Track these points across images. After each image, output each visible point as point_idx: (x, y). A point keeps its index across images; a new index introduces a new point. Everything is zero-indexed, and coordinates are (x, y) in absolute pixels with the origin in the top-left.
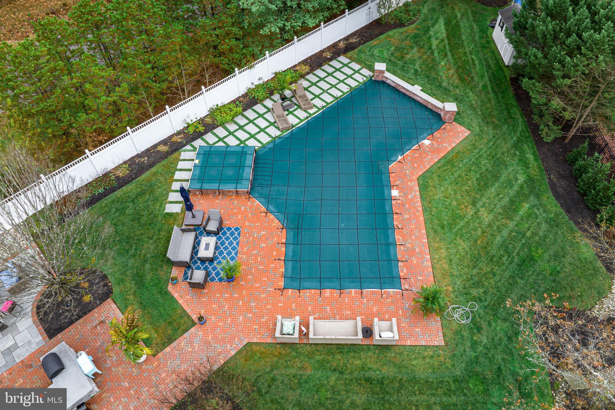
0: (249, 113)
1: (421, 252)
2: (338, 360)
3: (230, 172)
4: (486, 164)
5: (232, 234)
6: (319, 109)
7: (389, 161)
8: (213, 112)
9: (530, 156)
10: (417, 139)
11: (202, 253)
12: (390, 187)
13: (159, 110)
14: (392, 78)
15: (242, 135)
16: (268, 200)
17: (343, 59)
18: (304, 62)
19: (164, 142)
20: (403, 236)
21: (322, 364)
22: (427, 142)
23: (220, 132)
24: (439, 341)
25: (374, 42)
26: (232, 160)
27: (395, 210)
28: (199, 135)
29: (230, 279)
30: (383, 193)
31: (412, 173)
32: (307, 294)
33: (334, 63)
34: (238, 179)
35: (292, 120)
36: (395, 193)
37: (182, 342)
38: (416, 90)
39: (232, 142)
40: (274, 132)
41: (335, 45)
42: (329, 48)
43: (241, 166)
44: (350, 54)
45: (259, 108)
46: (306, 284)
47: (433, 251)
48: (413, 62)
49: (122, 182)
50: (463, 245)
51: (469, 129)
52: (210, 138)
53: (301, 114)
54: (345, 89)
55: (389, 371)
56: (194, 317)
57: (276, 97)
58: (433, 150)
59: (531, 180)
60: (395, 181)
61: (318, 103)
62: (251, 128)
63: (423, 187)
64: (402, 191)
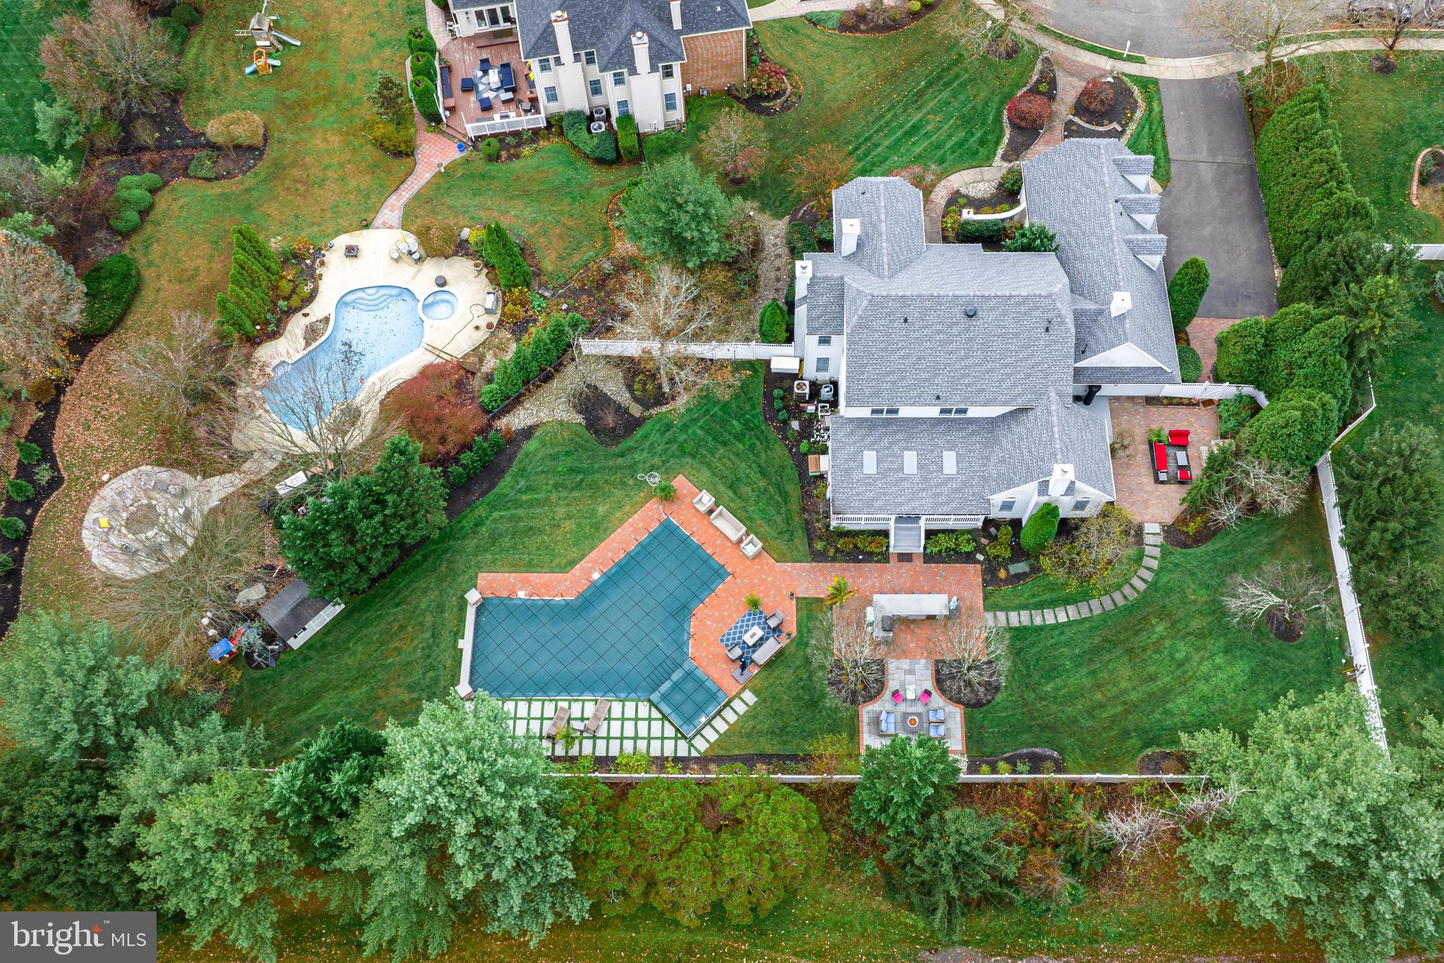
0: (614, 751)
1: (630, 525)
4: (506, 542)
5: (728, 640)
6: (556, 701)
7: (568, 603)
10: (524, 602)
11: (759, 633)
12: (593, 583)
15: (643, 727)
16: (681, 646)
20: (628, 544)
21: (751, 513)
22: (521, 594)
23: (655, 748)
24: (681, 477)
27: (611, 564)
29: (755, 606)
30: (605, 583)
31: (566, 580)
32: (721, 561)
35: (590, 709)
36: (596, 576)
37: (812, 594)
38: (466, 644)
39: (656, 727)
40: (616, 708)
45: (601, 752)
46: (716, 566)
47: (622, 521)
50: (601, 510)
51: (476, 576)
53: (576, 710)
55: (722, 482)
56: (794, 602)
58: (525, 584)
59: (493, 508)
60: (584, 584)
61: (549, 710)
62: (629, 730)
63: (573, 563)
64: (589, 573)
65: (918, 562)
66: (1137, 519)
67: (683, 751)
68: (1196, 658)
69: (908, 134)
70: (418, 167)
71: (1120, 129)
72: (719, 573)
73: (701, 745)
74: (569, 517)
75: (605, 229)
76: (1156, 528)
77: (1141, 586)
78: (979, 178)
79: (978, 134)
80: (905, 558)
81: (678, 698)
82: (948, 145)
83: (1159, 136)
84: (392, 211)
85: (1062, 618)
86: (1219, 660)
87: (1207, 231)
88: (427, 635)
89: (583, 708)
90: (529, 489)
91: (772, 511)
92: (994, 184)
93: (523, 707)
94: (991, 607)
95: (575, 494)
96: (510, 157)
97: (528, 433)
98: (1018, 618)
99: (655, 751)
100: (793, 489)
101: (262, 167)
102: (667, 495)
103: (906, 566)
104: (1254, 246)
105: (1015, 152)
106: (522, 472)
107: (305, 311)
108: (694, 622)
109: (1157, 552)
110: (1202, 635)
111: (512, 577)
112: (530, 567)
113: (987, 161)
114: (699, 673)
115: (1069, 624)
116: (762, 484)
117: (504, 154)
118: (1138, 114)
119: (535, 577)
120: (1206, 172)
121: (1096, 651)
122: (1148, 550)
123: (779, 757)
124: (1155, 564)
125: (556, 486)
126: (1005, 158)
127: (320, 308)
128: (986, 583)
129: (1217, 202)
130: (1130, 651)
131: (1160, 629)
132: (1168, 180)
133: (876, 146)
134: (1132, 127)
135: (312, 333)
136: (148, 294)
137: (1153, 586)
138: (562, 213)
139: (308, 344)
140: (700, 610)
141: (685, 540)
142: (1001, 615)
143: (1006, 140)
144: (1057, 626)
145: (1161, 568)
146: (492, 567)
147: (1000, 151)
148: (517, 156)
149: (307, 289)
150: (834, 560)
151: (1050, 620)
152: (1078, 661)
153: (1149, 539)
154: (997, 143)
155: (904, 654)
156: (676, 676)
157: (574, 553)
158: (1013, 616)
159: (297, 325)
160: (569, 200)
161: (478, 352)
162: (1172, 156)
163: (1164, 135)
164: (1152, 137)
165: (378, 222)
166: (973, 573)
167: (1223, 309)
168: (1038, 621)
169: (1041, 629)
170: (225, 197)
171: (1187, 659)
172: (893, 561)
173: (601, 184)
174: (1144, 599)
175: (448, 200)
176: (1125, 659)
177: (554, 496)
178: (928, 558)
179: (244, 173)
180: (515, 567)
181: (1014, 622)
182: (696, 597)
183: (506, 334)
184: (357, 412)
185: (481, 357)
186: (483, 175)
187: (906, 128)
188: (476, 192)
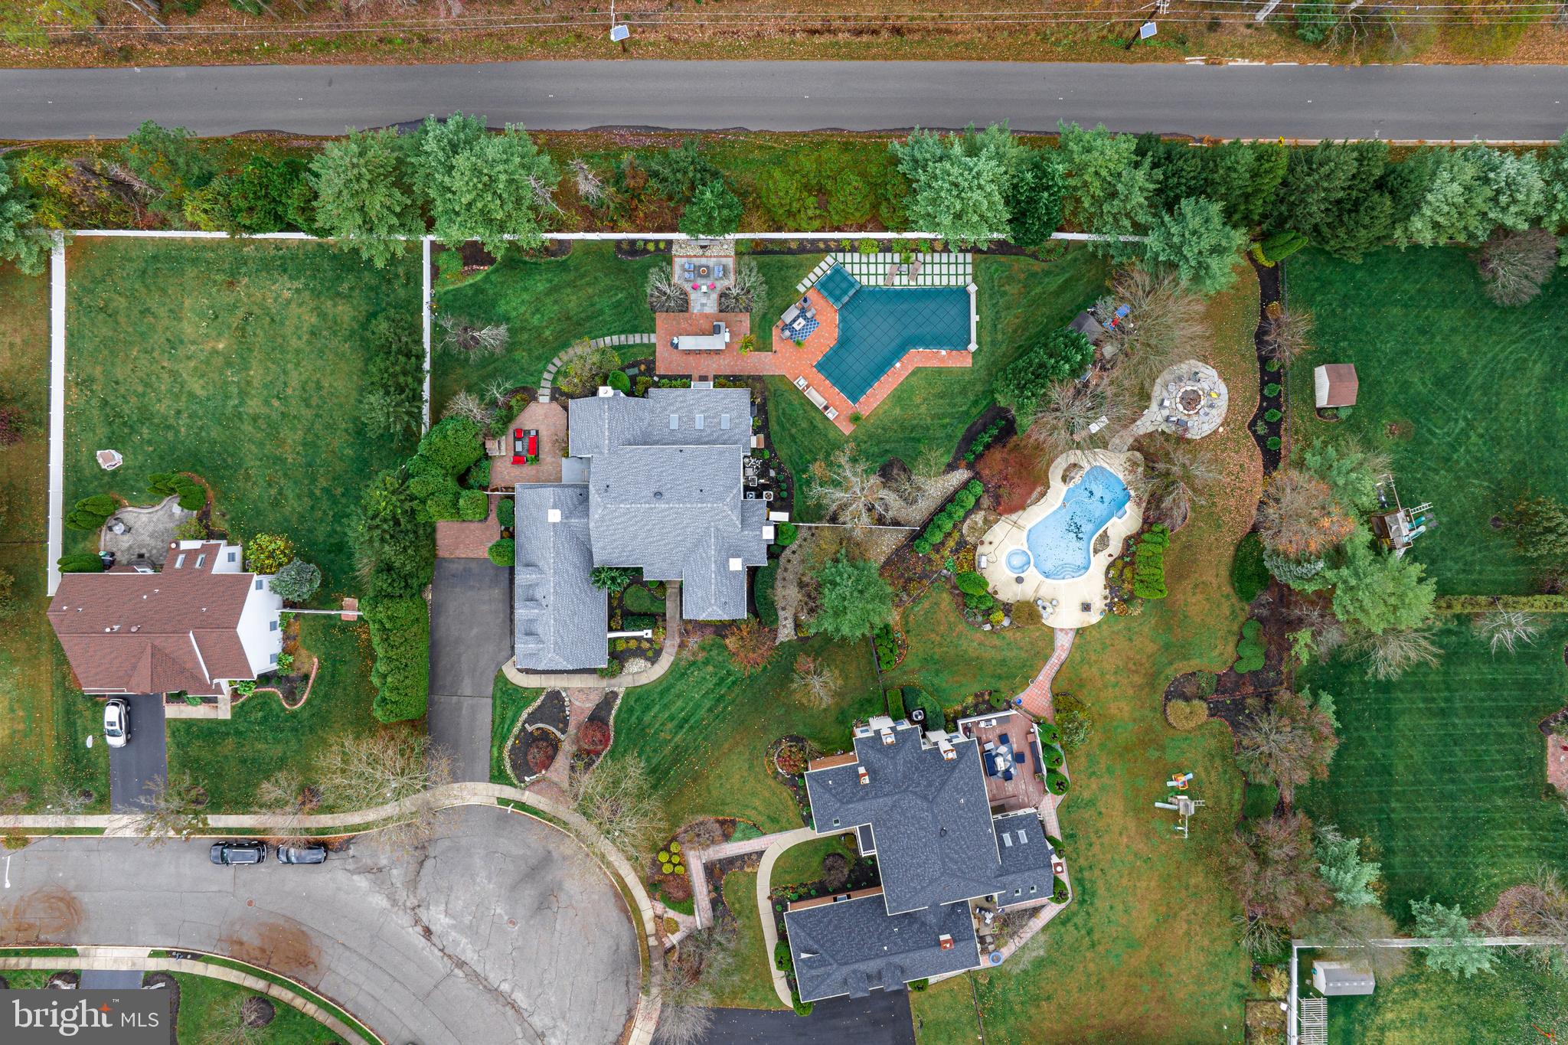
0: (881, 256)
1: (878, 399)
2: (808, 408)
3: (838, 292)
4: (956, 388)
6: (916, 285)
8: (864, 240)
11: (795, 325)
12: (899, 360)
15: (864, 270)
16: (843, 320)
17: (969, 257)
19: (825, 241)
20: (879, 386)
21: (802, 404)
22: (944, 352)
24: (847, 433)
27: (889, 373)
28: (845, 250)
29: (798, 343)
31: (917, 362)
32: (819, 375)
33: (960, 256)
35: (897, 280)
36: (898, 365)
37: (763, 354)
38: (975, 318)
39: (856, 270)
40: (881, 282)
43: (845, 292)
44: (976, 256)
45: (888, 255)
47: (883, 402)
48: (1005, 293)
49: (791, 252)
50: (898, 411)
51: (974, 364)
52: (848, 258)
53: (905, 280)
54: (944, 282)
55: (820, 426)
56: (774, 347)
58: (942, 359)
59: (967, 413)
60: (905, 359)
61: (921, 280)
62: (872, 268)
63: (913, 373)
64: (902, 366)
65: (695, 375)
66: (555, 405)
67: (840, 256)
68: (528, 315)
69: (686, 720)
70: (1048, 685)
71: (527, 725)
72: (821, 367)
73: (829, 259)
74: (918, 406)
75: (908, 632)
76: (542, 399)
77: (556, 361)
78: (636, 676)
79: (633, 719)
80: (704, 378)
81: (844, 285)
82: (657, 707)
83: (497, 721)
84: (1064, 643)
85: (608, 339)
86: (514, 314)
87: (475, 631)
88: (999, 326)
89: (900, 282)
90: (944, 426)
91: (788, 411)
92: (625, 671)
93: (937, 282)
94: (652, 347)
95: (915, 422)
96: (982, 695)
97: (951, 467)
98: (636, 339)
99: (856, 256)
100: (774, 426)
101: (1164, 684)
102: (856, 419)
103: (702, 373)
104: (442, 619)
105: (609, 698)
106: (949, 437)
107: (1111, 559)
108: (836, 335)
109: (543, 383)
110: (523, 329)
111: (950, 364)
112: (939, 371)
113: (629, 692)
114: (831, 300)
115: (603, 336)
116: (794, 431)
117: (987, 697)
118: (510, 743)
119: (935, 364)
120: (467, 687)
121: (589, 318)
122: (549, 385)
123: (783, 253)
124: (546, 375)
125: (928, 429)
126: (615, 695)
127: (1100, 562)
128: (654, 362)
129: (464, 658)
130: (568, 318)
131: (547, 333)
132: (496, 677)
133: (710, 710)
134: (516, 730)
135: (1104, 540)
136: (1224, 572)
137: (549, 360)
138: (941, 645)
139: (1105, 532)
140: (833, 343)
141: (843, 389)
142: (646, 341)
143: (614, 712)
144: (611, 334)
145: (541, 373)
146: (963, 371)
147: (618, 702)
148: (976, 695)
149: (1112, 572)
150: (749, 377)
151: (615, 338)
152: (601, 312)
153: (548, 392)
154: (620, 709)
155: (706, 316)
156: (846, 299)
157: (914, 380)
158: (638, 341)
159: (1115, 547)
160: (936, 657)
161: (988, 524)
162: (490, 701)
163: (493, 721)
164: (503, 719)
165: (1071, 635)
166: (661, 369)
167: (473, 565)
168: (623, 337)
169: (622, 332)
170: (1185, 657)
171: (534, 314)
172: (711, 376)
173: (913, 672)
174: (555, 352)
175: (1024, 655)
176: (572, 313)
177: (929, 421)
178: (689, 377)
179: (1176, 679)
180: (949, 371)
181: (638, 337)
182: (835, 351)
183: (970, 539)
184: (1064, 479)
185: (986, 521)
186: (1000, 677)
187: (687, 726)
188: (1003, 662)
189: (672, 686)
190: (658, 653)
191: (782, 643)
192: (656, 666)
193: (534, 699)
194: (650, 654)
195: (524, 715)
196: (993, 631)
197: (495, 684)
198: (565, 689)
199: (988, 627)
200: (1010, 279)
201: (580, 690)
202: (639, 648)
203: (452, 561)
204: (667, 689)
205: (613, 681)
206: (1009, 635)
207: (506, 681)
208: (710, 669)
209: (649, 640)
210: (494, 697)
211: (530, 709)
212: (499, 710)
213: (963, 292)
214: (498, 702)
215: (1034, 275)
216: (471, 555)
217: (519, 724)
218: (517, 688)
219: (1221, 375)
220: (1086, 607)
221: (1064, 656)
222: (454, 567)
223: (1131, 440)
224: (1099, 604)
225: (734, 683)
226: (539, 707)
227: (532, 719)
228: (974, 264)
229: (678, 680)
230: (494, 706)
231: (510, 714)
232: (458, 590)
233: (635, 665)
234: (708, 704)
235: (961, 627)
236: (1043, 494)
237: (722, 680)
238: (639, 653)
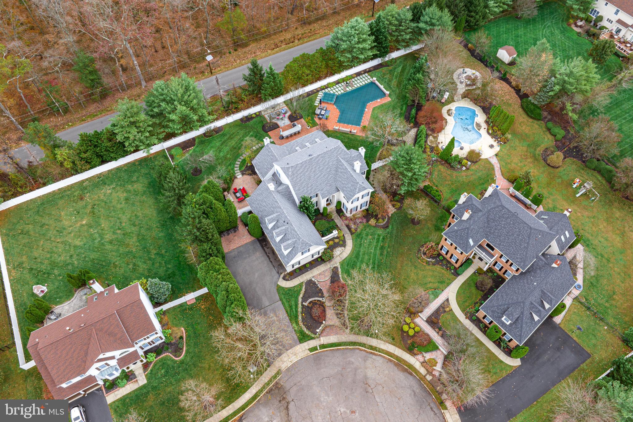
0: (337, 86)
2: (344, 135)
3: (330, 99)
4: (391, 107)
5: (328, 111)
8: (328, 84)
9: (404, 108)
11: (322, 113)
12: (366, 108)
13: (316, 81)
14: (377, 83)
15: (334, 91)
16: (337, 106)
17: (366, 74)
18: (355, 74)
19: (315, 89)
20: (364, 118)
22: (379, 100)
23: (329, 89)
24: (364, 135)
25: (377, 70)
26: (331, 96)
27: (365, 113)
28: (324, 89)
29: (327, 119)
31: (372, 106)
33: (364, 75)
34: (332, 101)
35: (347, 89)
36: (366, 110)
38: (382, 87)
39: (332, 92)
40: (342, 91)
41: (365, 70)
42: (363, 71)
43: (333, 98)
44: (369, 73)
45: (340, 85)
48: (386, 78)
49: (306, 96)
51: (391, 99)
52: (326, 90)
53: (350, 88)
54: (364, 83)
57: (345, 83)
58: (379, 102)
61: (355, 86)
62: (337, 90)
63: (374, 110)
64: (368, 110)
66: (245, 176)
67: (323, 91)
70: (502, 177)
71: (304, 303)
73: (321, 93)
75: (436, 185)
78: (341, 256)
82: (358, 263)
83: (288, 309)
84: (495, 162)
87: (257, 275)
89: (349, 89)
92: (335, 256)
93: (361, 84)
97: (409, 130)
101: (540, 158)
105: (335, 272)
107: (486, 129)
108: (338, 111)
109: (236, 172)
111: (383, 102)
112: (382, 105)
113: (342, 264)
114: (329, 103)
118: (300, 318)
119: (379, 104)
120: (265, 302)
122: (239, 171)
126: (336, 268)
127: (483, 132)
129: (257, 289)
132: (277, 289)
134: (300, 310)
135: (478, 126)
136: (525, 116)
137: (234, 164)
138: (452, 184)
139: (477, 123)
140: (339, 114)
143: (340, 275)
144: (254, 146)
145: (234, 169)
146: (390, 102)
147: (340, 270)
149: (490, 132)
153: (239, 173)
154: (343, 273)
155: (287, 124)
156: (334, 100)
157: (375, 112)
159: (484, 125)
162: (280, 302)
163: (287, 312)
165: (495, 158)
170: (538, 146)
173: (450, 198)
174: (235, 160)
175: (485, 172)
179: (542, 154)
180: (385, 104)
183: (434, 145)
184: (449, 115)
185: (434, 137)
186: (483, 184)
187: (376, 266)
188: (480, 178)
189: (359, 251)
190: (344, 241)
191: (392, 214)
192: (347, 247)
193: (301, 290)
194: (341, 242)
195: (300, 300)
196: (467, 169)
197: (279, 293)
198: (313, 277)
199: (464, 168)
200: (384, 74)
201: (320, 274)
202: (335, 243)
203: (231, 252)
204: (358, 254)
205: (332, 263)
206: (473, 168)
207: (283, 288)
208: (370, 237)
209: (337, 238)
210: (281, 300)
211: (301, 296)
212: (287, 304)
213: (373, 83)
214: (284, 300)
215: (391, 70)
216: (238, 246)
217: (300, 306)
218: (290, 289)
219: (471, 69)
220: (492, 146)
221: (499, 165)
222: (233, 254)
223: (460, 96)
224: (495, 144)
225: (383, 238)
226: (305, 292)
227: (304, 299)
228: (369, 75)
229: (360, 247)
230: (283, 303)
231: (293, 303)
232: (239, 262)
233: (338, 251)
234: (378, 252)
235: (455, 173)
236: (446, 122)
237: (378, 239)
238: (336, 245)
